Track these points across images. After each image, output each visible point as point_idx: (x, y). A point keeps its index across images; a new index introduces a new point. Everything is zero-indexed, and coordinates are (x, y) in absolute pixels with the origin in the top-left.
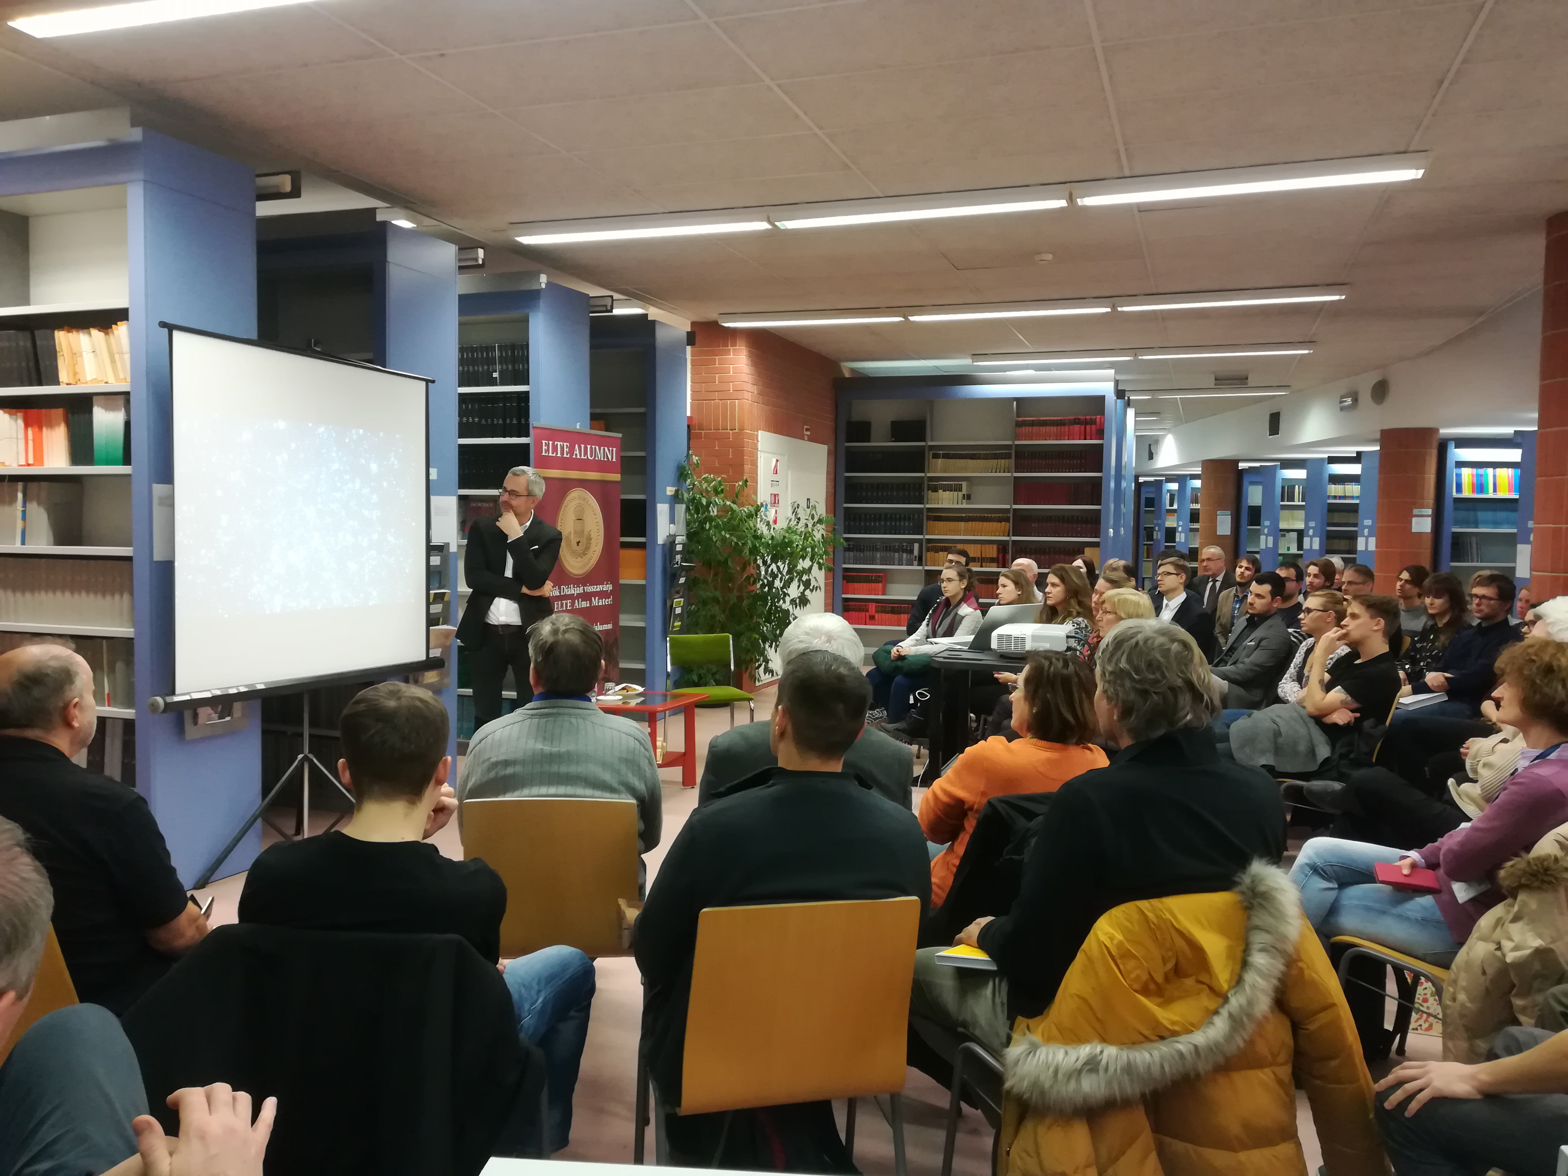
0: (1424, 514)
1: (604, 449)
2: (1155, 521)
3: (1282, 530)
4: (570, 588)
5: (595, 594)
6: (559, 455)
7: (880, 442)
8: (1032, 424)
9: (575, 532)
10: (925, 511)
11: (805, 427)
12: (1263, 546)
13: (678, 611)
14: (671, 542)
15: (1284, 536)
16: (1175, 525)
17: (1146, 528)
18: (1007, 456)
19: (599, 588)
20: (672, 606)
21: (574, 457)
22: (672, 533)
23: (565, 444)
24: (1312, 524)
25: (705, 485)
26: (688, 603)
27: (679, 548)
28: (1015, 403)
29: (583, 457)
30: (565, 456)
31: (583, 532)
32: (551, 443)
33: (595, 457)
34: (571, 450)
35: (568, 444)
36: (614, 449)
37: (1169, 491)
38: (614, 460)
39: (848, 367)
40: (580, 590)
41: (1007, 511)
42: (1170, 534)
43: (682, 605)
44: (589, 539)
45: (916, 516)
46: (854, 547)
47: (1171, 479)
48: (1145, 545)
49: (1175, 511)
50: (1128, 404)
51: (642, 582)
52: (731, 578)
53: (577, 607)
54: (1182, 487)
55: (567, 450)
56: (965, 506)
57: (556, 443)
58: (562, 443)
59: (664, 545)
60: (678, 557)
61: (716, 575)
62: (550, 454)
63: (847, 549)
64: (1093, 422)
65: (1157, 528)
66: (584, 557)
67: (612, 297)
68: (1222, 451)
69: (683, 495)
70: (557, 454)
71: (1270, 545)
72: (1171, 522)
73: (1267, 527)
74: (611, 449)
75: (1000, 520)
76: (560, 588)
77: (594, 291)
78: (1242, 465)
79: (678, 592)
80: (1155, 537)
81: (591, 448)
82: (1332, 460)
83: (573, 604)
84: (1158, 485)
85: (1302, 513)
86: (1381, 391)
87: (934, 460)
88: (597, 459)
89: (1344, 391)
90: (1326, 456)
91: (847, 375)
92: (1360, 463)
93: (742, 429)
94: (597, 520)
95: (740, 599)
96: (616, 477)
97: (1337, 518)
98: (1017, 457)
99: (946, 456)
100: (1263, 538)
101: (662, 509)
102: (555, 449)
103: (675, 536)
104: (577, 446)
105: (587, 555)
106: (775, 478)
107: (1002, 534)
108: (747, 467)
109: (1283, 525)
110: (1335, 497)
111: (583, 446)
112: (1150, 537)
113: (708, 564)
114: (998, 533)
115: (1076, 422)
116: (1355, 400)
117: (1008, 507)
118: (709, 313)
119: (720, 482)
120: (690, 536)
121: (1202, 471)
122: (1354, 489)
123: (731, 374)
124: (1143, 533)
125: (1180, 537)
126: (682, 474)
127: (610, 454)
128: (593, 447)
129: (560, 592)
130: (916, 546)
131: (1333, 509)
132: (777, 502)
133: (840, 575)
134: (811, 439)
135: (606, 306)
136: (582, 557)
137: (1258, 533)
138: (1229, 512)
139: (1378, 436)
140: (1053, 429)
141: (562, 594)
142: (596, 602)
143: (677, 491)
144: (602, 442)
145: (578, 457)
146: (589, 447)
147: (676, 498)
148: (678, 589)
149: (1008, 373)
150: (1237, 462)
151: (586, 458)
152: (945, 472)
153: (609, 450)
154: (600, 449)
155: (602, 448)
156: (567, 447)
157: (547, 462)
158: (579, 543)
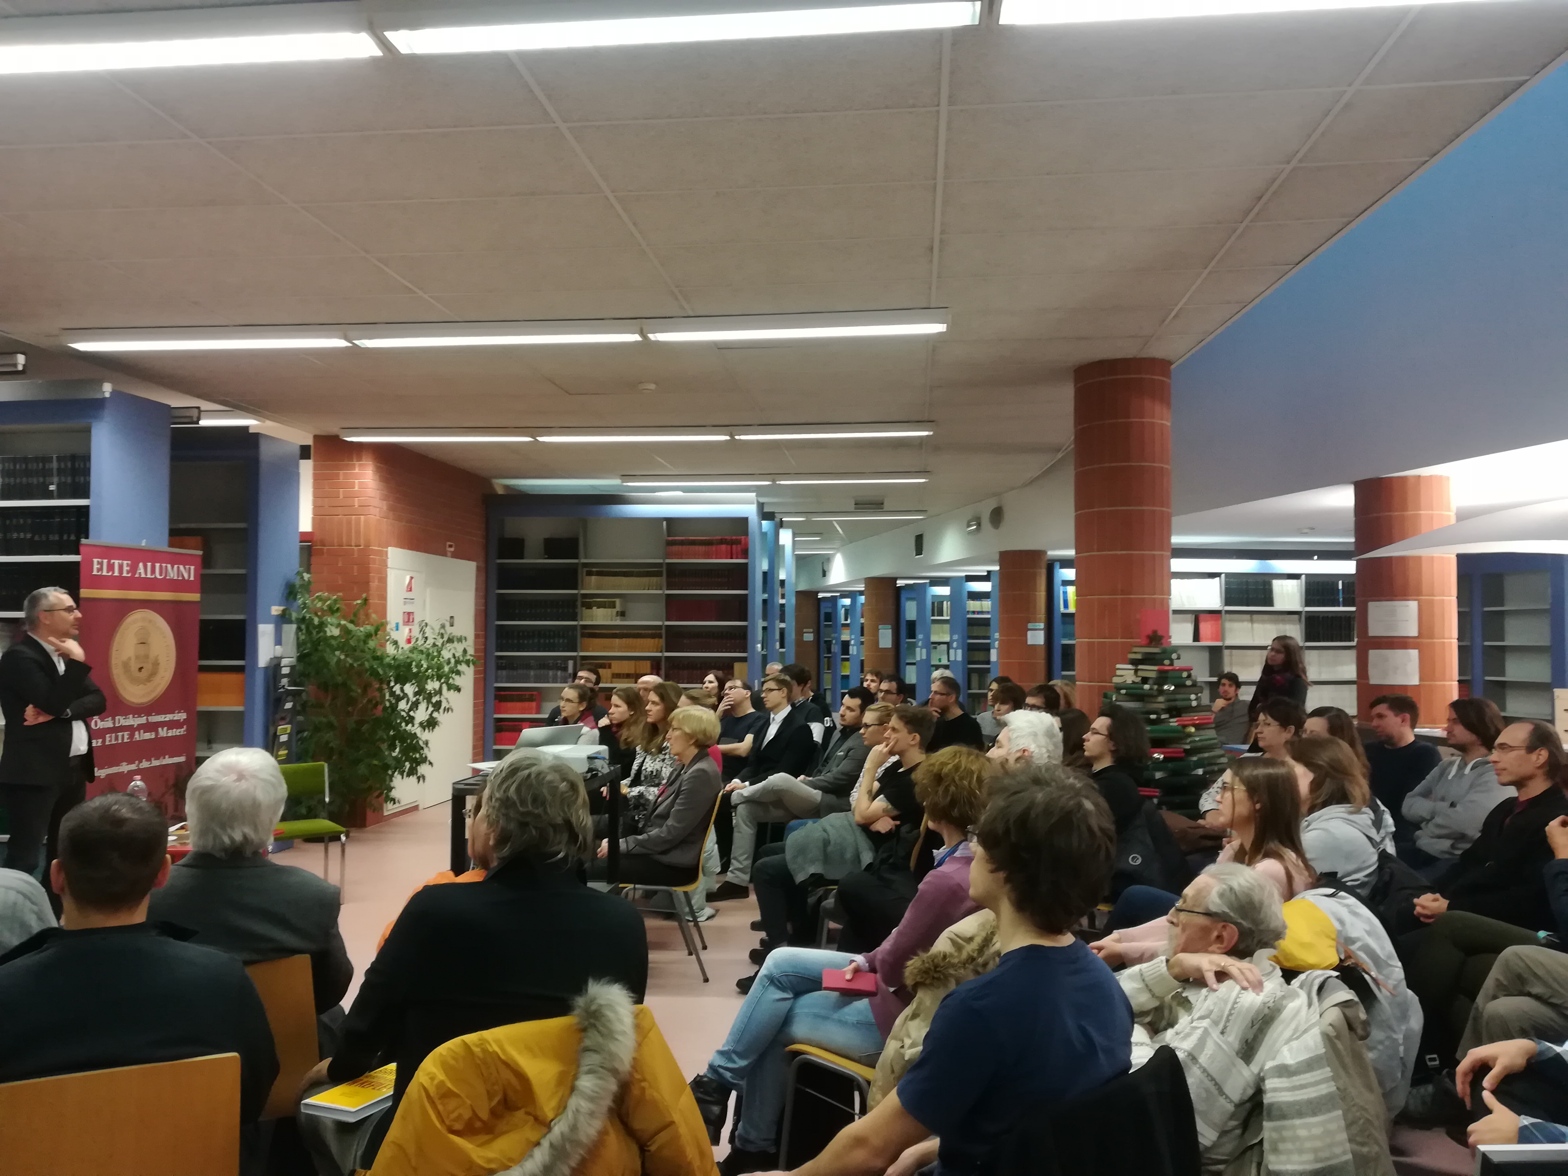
0: (1038, 627)
1: (178, 567)
2: (833, 635)
3: (933, 643)
4: (128, 718)
5: (162, 724)
6: (116, 574)
7: (534, 559)
8: (682, 543)
9: (137, 657)
10: (579, 628)
11: (449, 543)
12: (918, 658)
13: (284, 738)
14: (275, 666)
15: (935, 648)
16: (849, 639)
17: (826, 642)
18: (658, 574)
19: (168, 717)
20: (275, 733)
22: (278, 654)
23: (125, 562)
24: (956, 637)
25: (319, 605)
26: (298, 730)
27: (285, 671)
28: (665, 523)
29: (149, 576)
30: (125, 574)
31: (147, 657)
32: (105, 561)
33: (166, 576)
34: (134, 569)
35: (129, 562)
36: (192, 568)
37: (843, 606)
38: (192, 578)
39: (500, 484)
40: (143, 720)
41: (659, 627)
42: (845, 645)
43: (288, 731)
44: (156, 664)
45: (570, 633)
46: (505, 665)
47: (844, 595)
48: (825, 657)
49: (847, 625)
50: (781, 524)
51: (240, 708)
52: (352, 701)
53: (138, 739)
54: (854, 602)
55: (128, 568)
56: (618, 622)
58: (120, 561)
59: (266, 669)
60: (285, 681)
61: (334, 699)
62: (105, 573)
63: (499, 667)
64: (738, 542)
65: (834, 642)
66: (148, 684)
67: (198, 408)
68: (880, 570)
69: (290, 615)
70: (113, 573)
71: (924, 657)
72: (845, 637)
73: (920, 640)
75: (653, 636)
76: (114, 719)
77: (177, 401)
78: (900, 583)
79: (283, 719)
80: (832, 651)
81: (161, 567)
82: (970, 578)
83: (132, 736)
84: (834, 600)
85: (947, 627)
86: (997, 516)
87: (587, 577)
88: (168, 577)
89: (970, 517)
90: (964, 574)
91: (500, 491)
92: (989, 581)
93: (368, 545)
94: (166, 644)
95: (360, 723)
96: (195, 597)
97: (978, 631)
98: (668, 576)
99: (599, 574)
100: (918, 650)
101: (265, 632)
102: (111, 567)
103: (281, 658)
104: (141, 565)
105: (151, 682)
106: (409, 595)
107: (655, 650)
108: (374, 584)
109: (934, 638)
110: (974, 612)
111: (149, 564)
112: (829, 651)
113: (324, 687)
114: (651, 649)
115: (722, 542)
116: (979, 525)
117: (659, 623)
118: (330, 427)
119: (335, 601)
120: (301, 658)
121: (865, 587)
122: (987, 605)
123: (356, 489)
124: (823, 646)
125: (853, 650)
126: (291, 592)
127: (188, 573)
128: (164, 565)
129: (114, 723)
130: (571, 663)
131: (972, 623)
132: (411, 621)
133: (491, 694)
134: (455, 555)
135: (191, 417)
136: (145, 684)
137: (913, 646)
138: (890, 626)
139: (997, 557)
140: (702, 548)
141: (117, 725)
142: (163, 732)
143: (284, 611)
144: (175, 560)
145: (143, 575)
146: (157, 565)
147: (283, 619)
148: (283, 715)
149: (657, 494)
150: (895, 579)
151: (153, 577)
152: (598, 589)
153: (185, 568)
154: (173, 568)
155: (176, 566)
156: (128, 565)
157: (100, 582)
158: (141, 669)
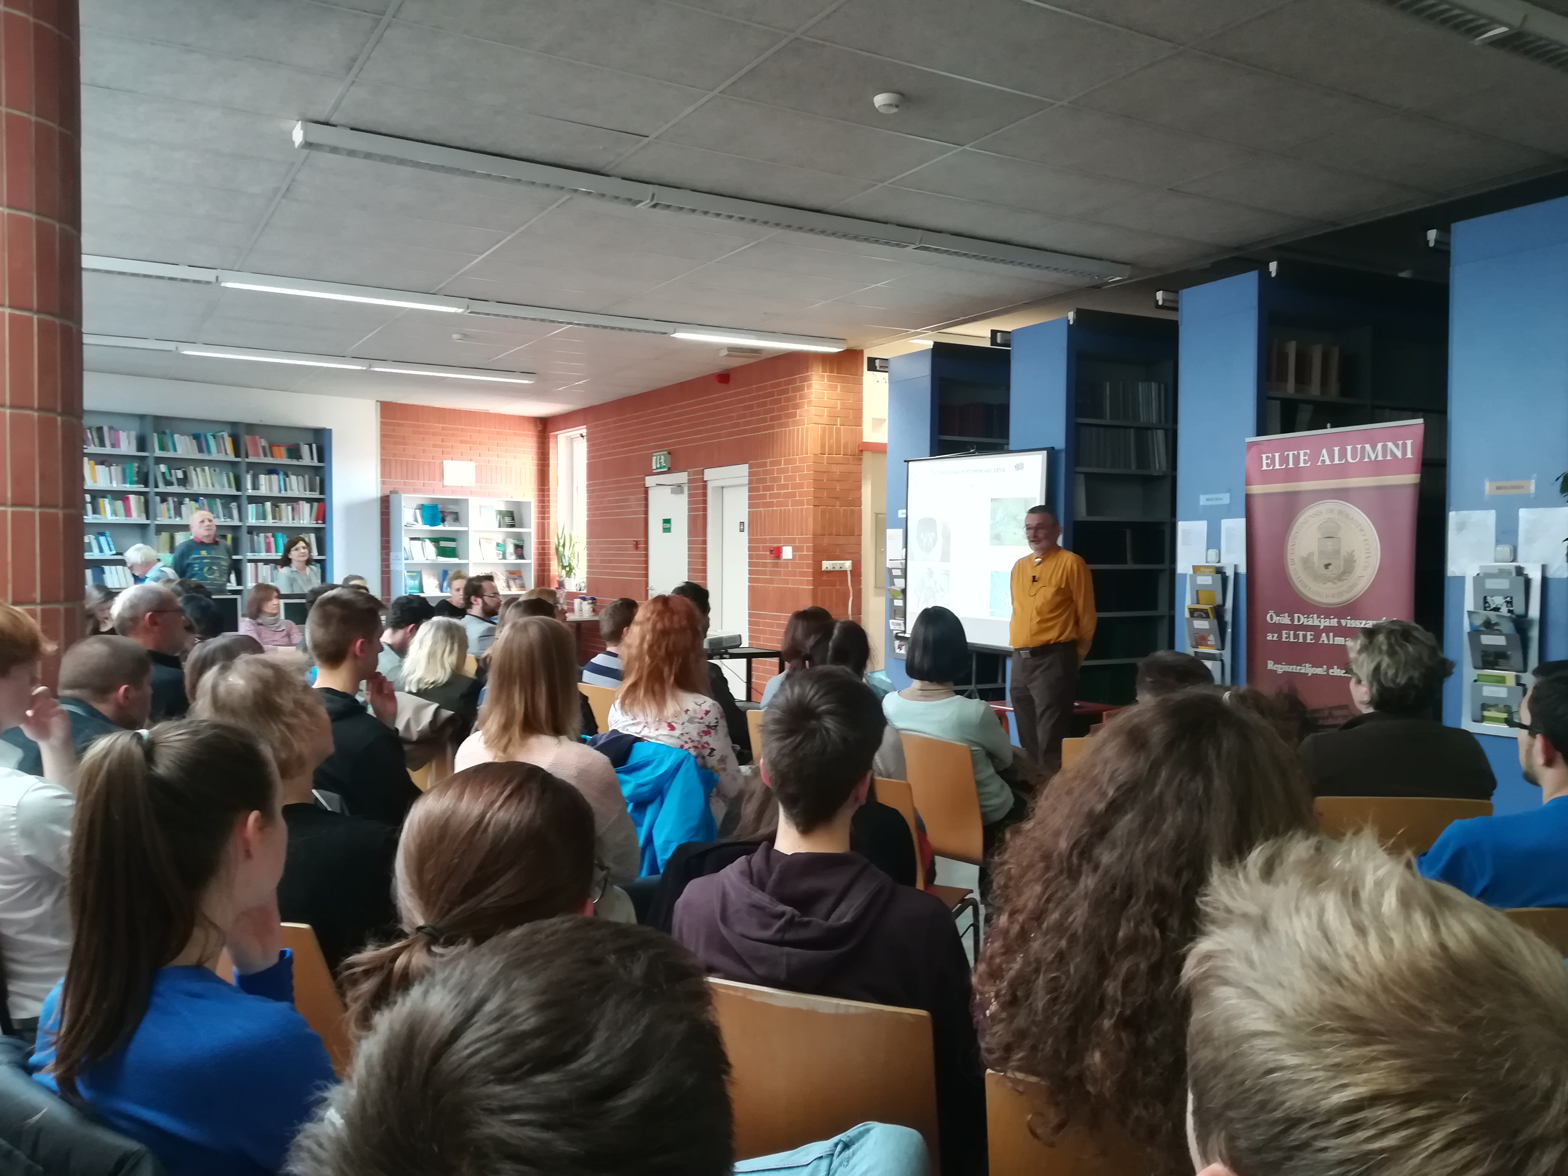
1: (1385, 445)
4: (1312, 617)
6: (1291, 465)
21: (1319, 464)
23: (1302, 451)
29: (1337, 461)
30: (1302, 465)
31: (1337, 552)
32: (1277, 454)
33: (1363, 457)
34: (1315, 456)
36: (1409, 442)
38: (1409, 455)
44: (1353, 562)
53: (1326, 642)
55: (1307, 458)
57: (1286, 453)
58: (1296, 452)
62: (1277, 467)
66: (1340, 584)
70: (1288, 464)
74: (1400, 443)
76: (1291, 617)
81: (1354, 451)
83: (1317, 637)
88: (1366, 460)
94: (1365, 538)
102: (1284, 460)
104: (1324, 451)
105: (1345, 582)
111: (1336, 449)
127: (1398, 450)
128: (1359, 446)
129: (1292, 620)
136: (1334, 583)
141: (1296, 623)
145: (1328, 462)
146: (1349, 448)
151: (1343, 461)
153: (1397, 446)
154: (1374, 448)
155: (1379, 446)
156: (1305, 455)
157: (1272, 477)
158: (1327, 566)
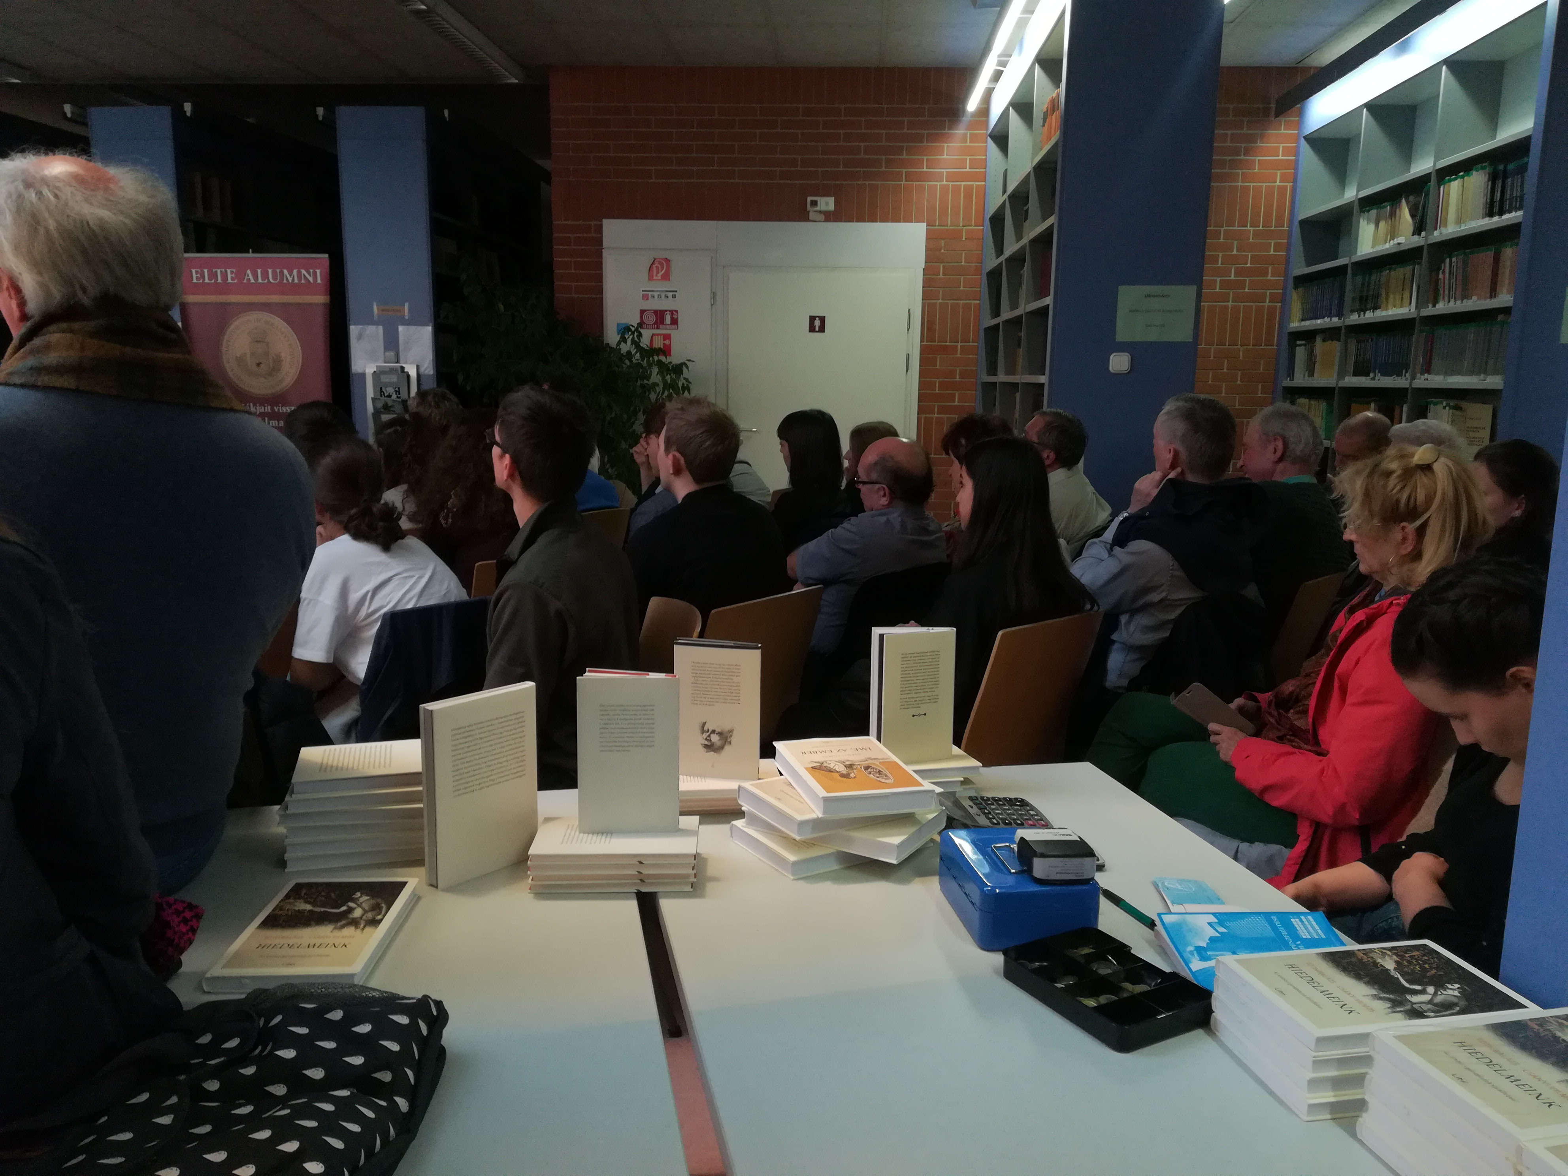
1: (299, 272)
6: (219, 280)
9: (253, 354)
23: (229, 270)
29: (260, 281)
31: (266, 354)
32: (206, 270)
34: (240, 275)
35: (234, 270)
36: (318, 271)
38: (319, 281)
40: (268, 409)
44: (278, 360)
55: (233, 275)
57: (214, 270)
58: (223, 270)
62: (207, 281)
66: (270, 379)
70: (217, 279)
74: (311, 271)
81: (274, 273)
88: (285, 282)
94: (288, 343)
96: (322, 299)
102: (213, 276)
104: (249, 272)
105: (275, 377)
111: (259, 271)
127: (314, 276)
128: (279, 270)
132: (668, 322)
136: (265, 378)
144: (295, 264)
146: (270, 271)
151: (266, 281)
153: (309, 273)
154: (291, 274)
155: (295, 271)
156: (232, 273)
157: (202, 288)
158: (258, 364)
